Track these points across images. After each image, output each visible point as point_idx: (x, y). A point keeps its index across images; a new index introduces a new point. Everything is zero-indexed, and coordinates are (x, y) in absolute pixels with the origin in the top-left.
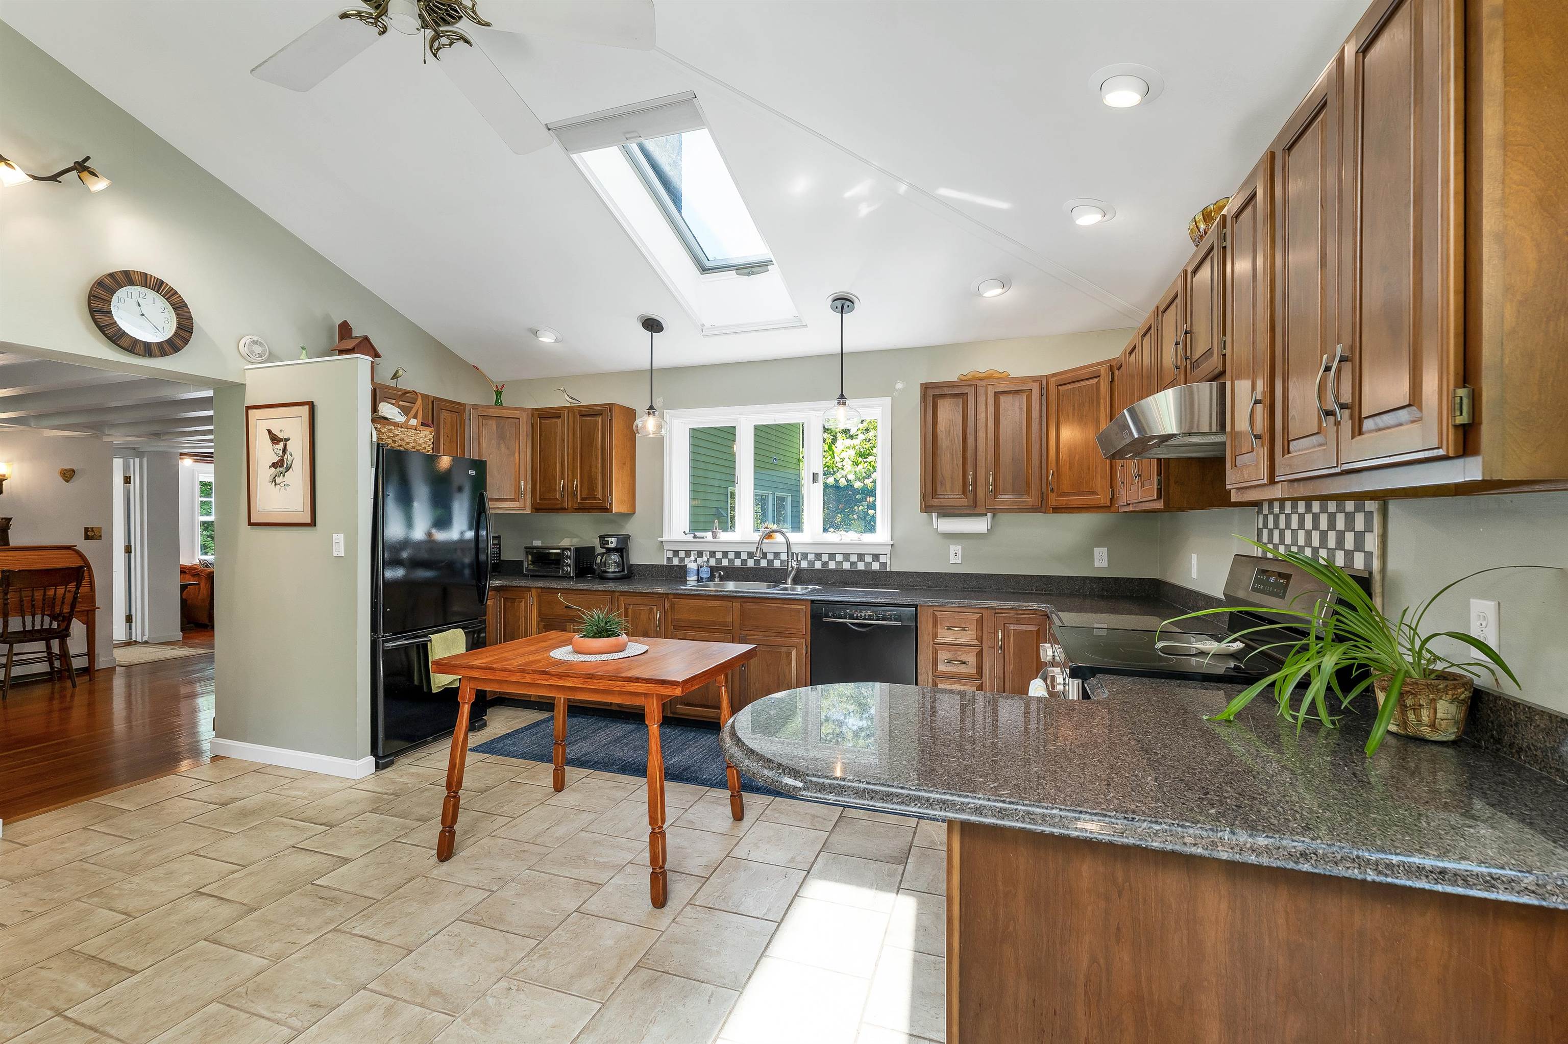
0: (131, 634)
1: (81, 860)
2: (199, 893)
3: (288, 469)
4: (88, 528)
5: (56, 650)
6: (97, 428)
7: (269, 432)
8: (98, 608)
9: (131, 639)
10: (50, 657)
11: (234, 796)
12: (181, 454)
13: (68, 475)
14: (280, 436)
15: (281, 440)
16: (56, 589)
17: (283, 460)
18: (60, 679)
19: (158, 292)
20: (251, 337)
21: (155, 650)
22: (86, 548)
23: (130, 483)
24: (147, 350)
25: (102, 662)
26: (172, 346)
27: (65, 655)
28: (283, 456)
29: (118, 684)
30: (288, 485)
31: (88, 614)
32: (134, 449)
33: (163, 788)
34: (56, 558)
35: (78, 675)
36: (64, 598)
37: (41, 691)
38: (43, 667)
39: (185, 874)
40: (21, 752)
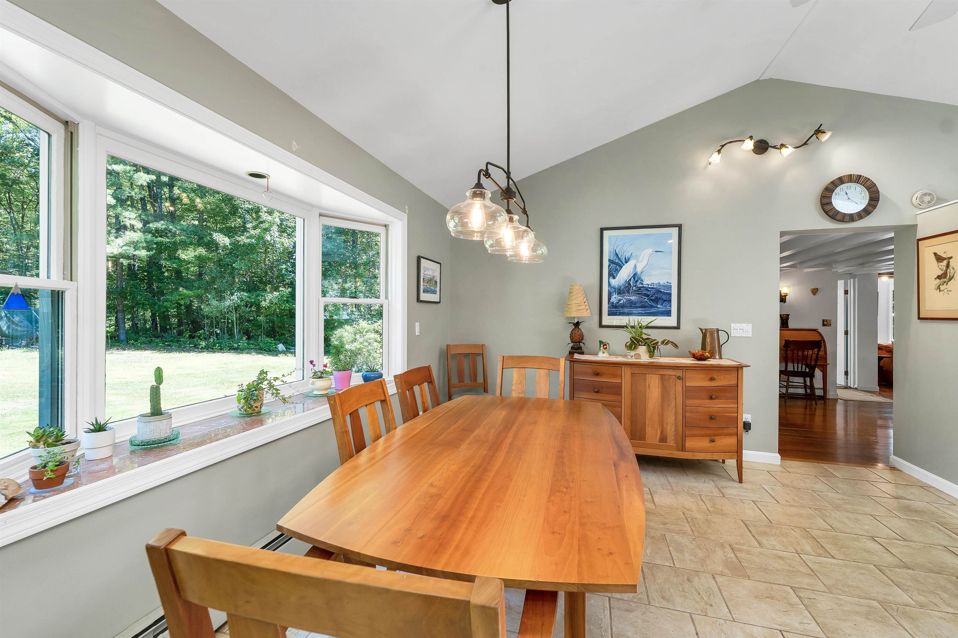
0: (847, 382)
1: (812, 490)
2: (873, 539)
3: (950, 279)
4: (824, 320)
5: (808, 384)
6: (829, 265)
7: (935, 254)
8: (829, 364)
9: (848, 385)
10: (805, 387)
11: (903, 495)
12: (879, 274)
13: (815, 291)
14: (944, 256)
15: (945, 259)
16: (808, 351)
17: (946, 273)
18: (810, 399)
19: (857, 183)
20: (921, 192)
21: (861, 394)
22: (823, 330)
23: (848, 294)
24: (851, 218)
25: (831, 395)
26: (866, 212)
27: (812, 387)
28: (946, 270)
29: (840, 409)
30: (950, 291)
31: (823, 366)
32: (850, 274)
33: (858, 473)
34: (808, 335)
35: (818, 399)
36: (812, 356)
37: (801, 403)
38: (801, 391)
39: (866, 524)
40: (791, 430)
